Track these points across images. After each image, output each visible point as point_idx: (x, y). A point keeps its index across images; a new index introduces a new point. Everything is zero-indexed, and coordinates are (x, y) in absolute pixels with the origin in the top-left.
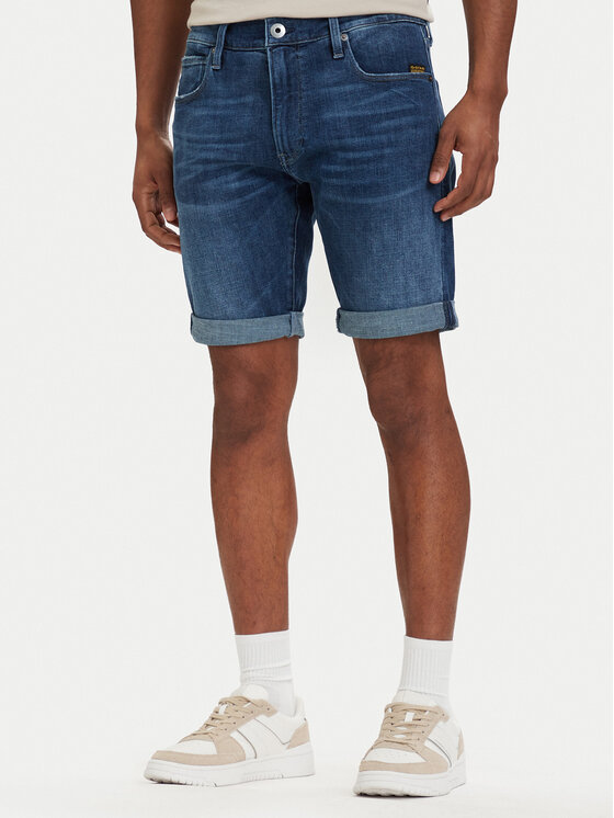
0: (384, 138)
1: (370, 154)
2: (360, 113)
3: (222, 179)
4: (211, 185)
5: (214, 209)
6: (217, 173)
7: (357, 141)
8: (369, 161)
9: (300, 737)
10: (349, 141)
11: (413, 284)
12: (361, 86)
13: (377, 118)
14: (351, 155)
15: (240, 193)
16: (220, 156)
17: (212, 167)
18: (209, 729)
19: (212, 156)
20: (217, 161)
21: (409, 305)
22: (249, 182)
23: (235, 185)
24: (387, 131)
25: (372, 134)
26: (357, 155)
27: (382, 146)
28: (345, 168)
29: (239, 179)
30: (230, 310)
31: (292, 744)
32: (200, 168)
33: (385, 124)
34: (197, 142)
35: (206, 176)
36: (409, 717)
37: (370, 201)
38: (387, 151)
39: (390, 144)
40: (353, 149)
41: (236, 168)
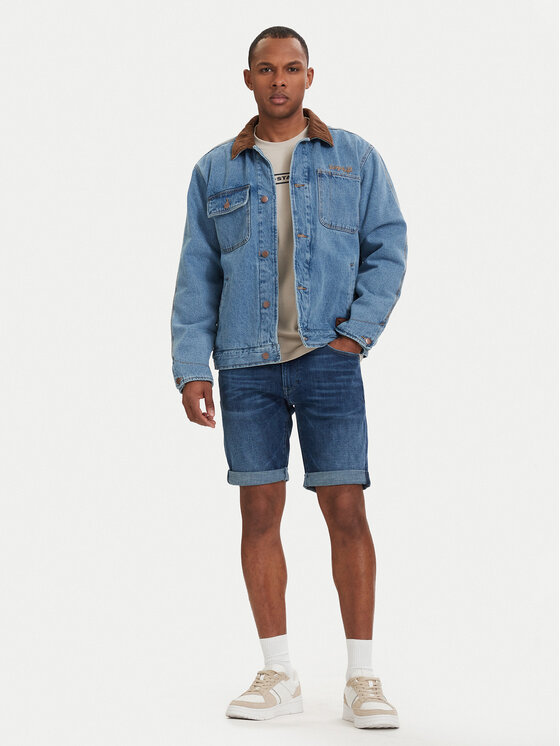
0: (341, 384)
1: (334, 391)
2: (330, 369)
3: (253, 398)
4: (247, 401)
5: (248, 414)
6: (250, 395)
7: (327, 384)
8: (333, 395)
9: (298, 692)
10: (323, 384)
11: (352, 457)
12: (331, 356)
13: (338, 373)
14: (324, 391)
15: (263, 405)
16: (252, 386)
17: (248, 391)
18: (257, 688)
19: (248, 386)
20: (250, 389)
21: (349, 468)
22: (265, 400)
23: (259, 401)
24: (342, 381)
25: (335, 381)
26: (327, 392)
27: (340, 388)
28: (320, 398)
29: (262, 398)
30: (256, 466)
31: (294, 696)
32: (241, 393)
33: (342, 377)
34: (238, 379)
35: (244, 396)
36: (371, 684)
37: (332, 415)
38: (343, 391)
39: (345, 388)
40: (326, 389)
41: (259, 393)
